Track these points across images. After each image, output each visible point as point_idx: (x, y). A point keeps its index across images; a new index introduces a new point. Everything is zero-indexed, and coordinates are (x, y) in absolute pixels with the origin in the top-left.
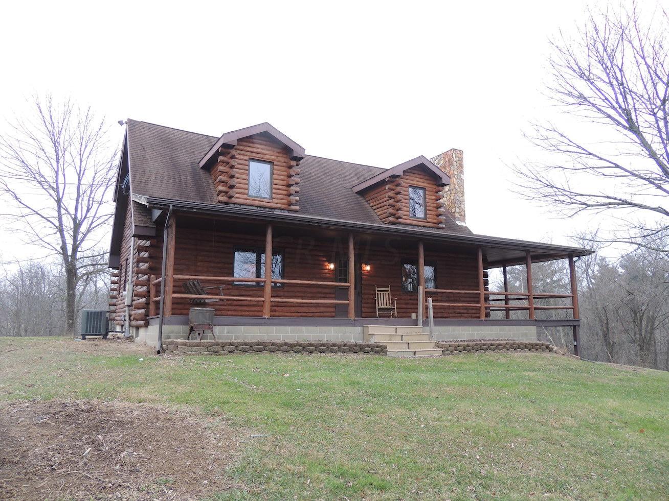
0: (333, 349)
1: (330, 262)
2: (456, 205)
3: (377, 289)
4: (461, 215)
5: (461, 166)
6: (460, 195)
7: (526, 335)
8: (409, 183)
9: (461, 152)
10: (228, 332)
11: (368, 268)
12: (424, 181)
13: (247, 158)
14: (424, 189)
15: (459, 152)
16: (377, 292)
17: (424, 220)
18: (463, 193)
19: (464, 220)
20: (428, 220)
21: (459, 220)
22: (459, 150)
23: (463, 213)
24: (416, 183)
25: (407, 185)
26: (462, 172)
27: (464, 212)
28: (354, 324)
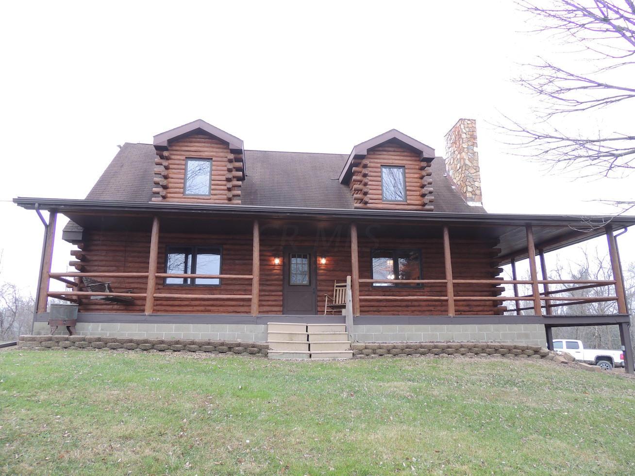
0: (191, 348)
1: (276, 256)
2: (468, 183)
3: (336, 284)
4: (476, 195)
5: (473, 137)
6: (473, 171)
7: (527, 336)
8: (381, 163)
9: (473, 121)
10: (102, 330)
11: (323, 261)
12: (402, 158)
13: (184, 158)
14: (403, 167)
15: (469, 122)
16: (335, 288)
17: (404, 203)
18: (477, 169)
19: (480, 200)
20: (408, 202)
21: (472, 200)
22: (469, 120)
23: (478, 192)
24: (391, 161)
25: (379, 165)
26: (474, 144)
27: (480, 190)
28: (256, 321)
